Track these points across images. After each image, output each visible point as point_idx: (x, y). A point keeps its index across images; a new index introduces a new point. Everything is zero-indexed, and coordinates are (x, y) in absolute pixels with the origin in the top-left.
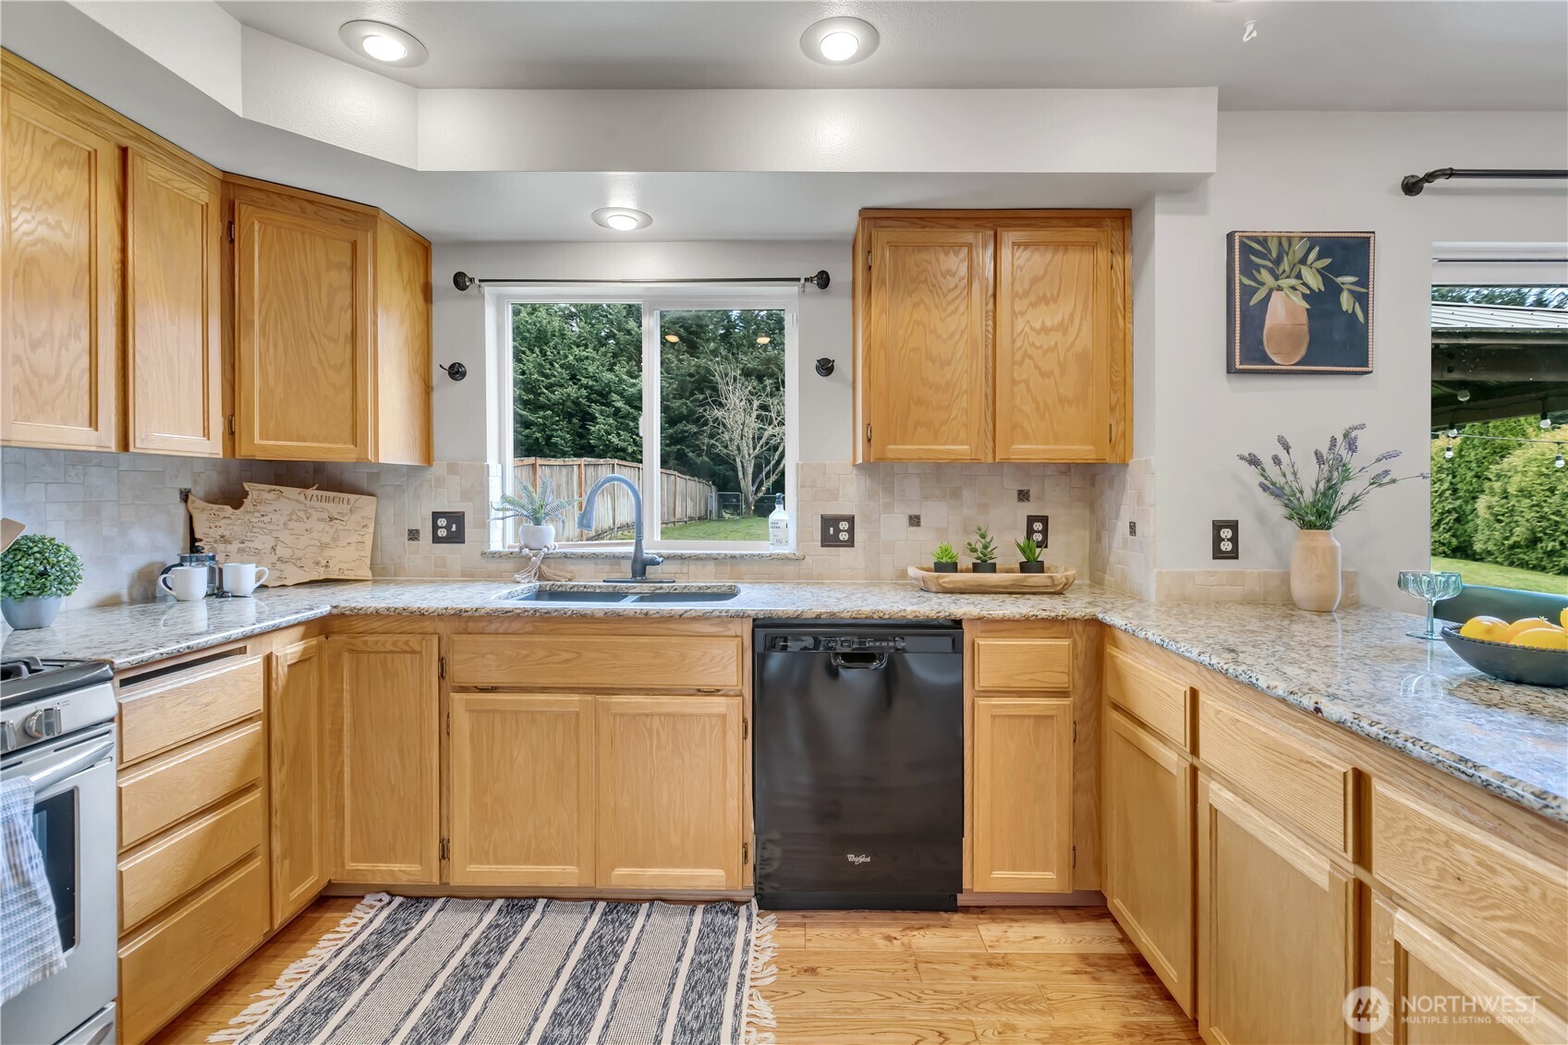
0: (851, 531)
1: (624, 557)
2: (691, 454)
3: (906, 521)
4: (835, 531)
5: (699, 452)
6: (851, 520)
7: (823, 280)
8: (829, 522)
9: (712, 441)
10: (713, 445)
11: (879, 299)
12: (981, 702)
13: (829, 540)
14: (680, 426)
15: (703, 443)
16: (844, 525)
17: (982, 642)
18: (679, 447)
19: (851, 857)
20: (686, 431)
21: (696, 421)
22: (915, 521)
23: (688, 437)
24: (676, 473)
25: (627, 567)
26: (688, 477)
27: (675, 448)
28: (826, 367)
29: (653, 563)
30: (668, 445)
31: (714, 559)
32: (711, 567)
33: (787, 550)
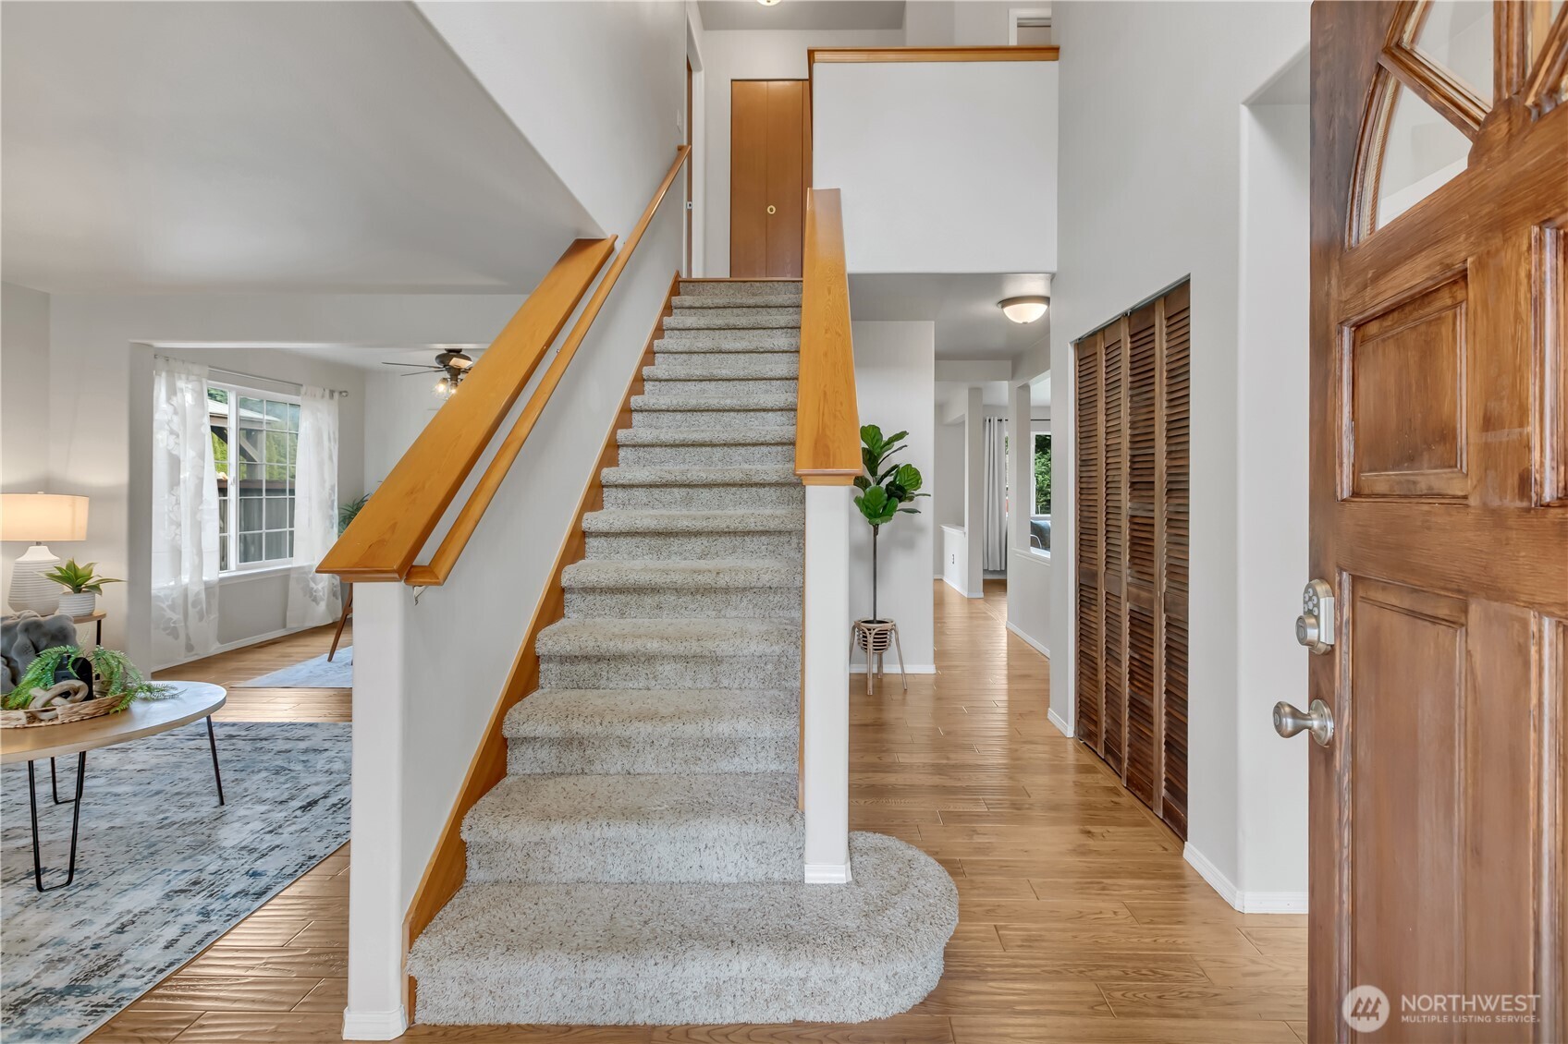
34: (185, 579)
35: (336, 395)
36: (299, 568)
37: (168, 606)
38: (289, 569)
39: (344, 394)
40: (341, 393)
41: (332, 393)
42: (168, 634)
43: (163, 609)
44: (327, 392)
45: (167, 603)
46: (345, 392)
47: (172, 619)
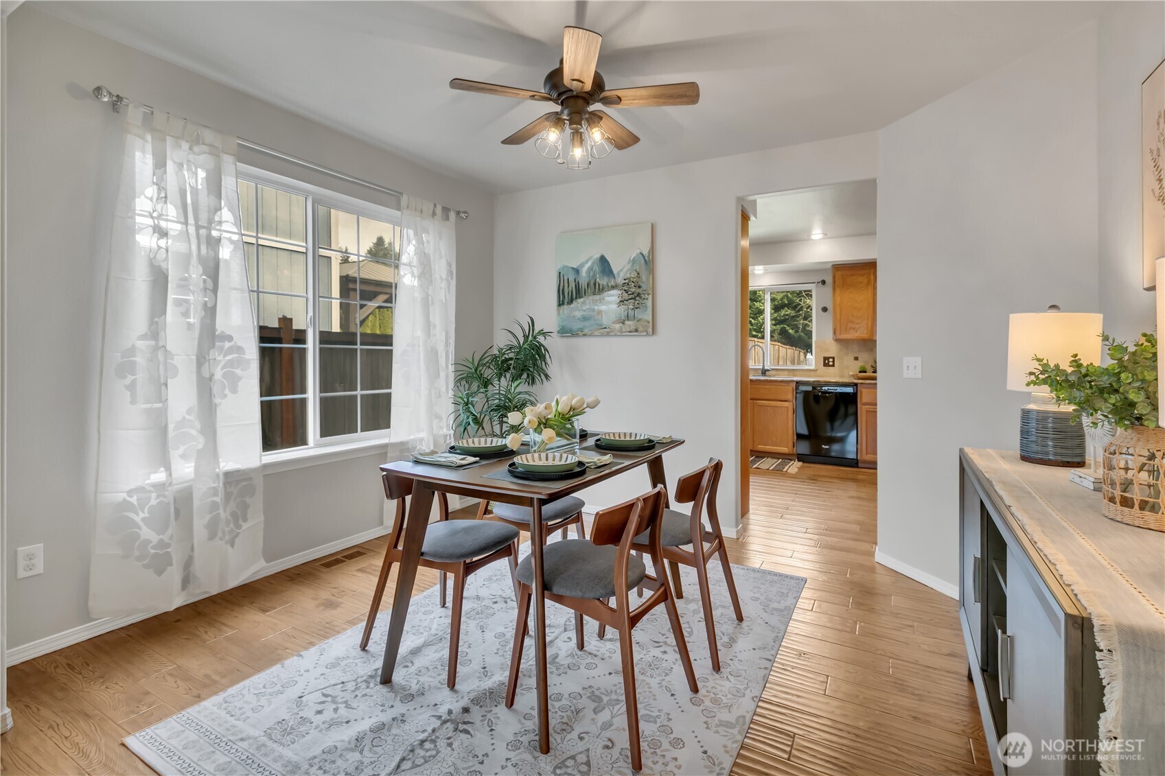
0: (833, 362)
1: (759, 369)
2: (791, 331)
3: (853, 358)
4: (828, 361)
5: (796, 328)
6: (833, 358)
7: (823, 282)
8: (826, 359)
9: (806, 322)
10: (807, 324)
11: (838, 291)
12: (863, 407)
13: (826, 365)
14: (783, 312)
15: (800, 324)
16: (831, 360)
17: (863, 390)
18: (782, 326)
19: (823, 446)
20: (787, 315)
21: (794, 308)
22: (856, 359)
23: (788, 319)
24: (780, 344)
25: (760, 372)
26: (788, 347)
27: (778, 327)
28: (825, 309)
29: (768, 370)
30: (775, 325)
31: (788, 370)
32: (786, 373)
33: (813, 367)
34: (185, 470)
35: (452, 215)
36: (402, 443)
37: (144, 520)
38: (385, 446)
39: (463, 215)
40: (458, 213)
41: (446, 210)
42: (146, 567)
43: (134, 524)
44: (439, 210)
45: (141, 515)
46: (465, 212)
47: (150, 542)
